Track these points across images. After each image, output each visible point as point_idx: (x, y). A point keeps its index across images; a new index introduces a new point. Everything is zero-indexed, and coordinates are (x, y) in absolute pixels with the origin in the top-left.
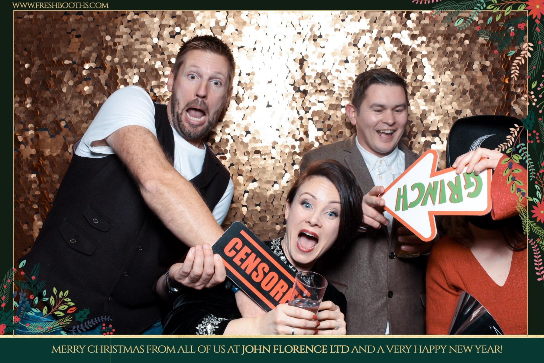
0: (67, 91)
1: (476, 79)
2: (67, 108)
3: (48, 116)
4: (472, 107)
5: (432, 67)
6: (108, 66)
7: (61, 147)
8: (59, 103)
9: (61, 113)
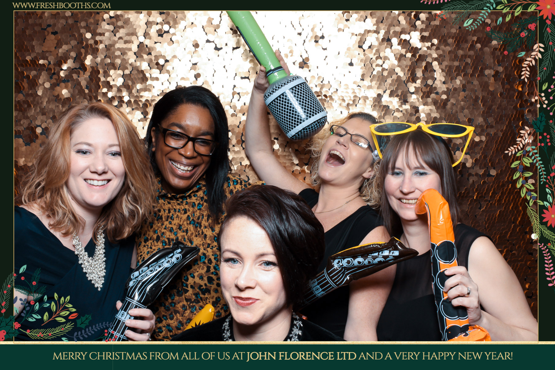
0: (43, 94)
1: (488, 86)
2: (44, 112)
3: (22, 122)
4: (485, 115)
5: (442, 72)
6: (88, 66)
8: (33, 107)
9: (37, 119)
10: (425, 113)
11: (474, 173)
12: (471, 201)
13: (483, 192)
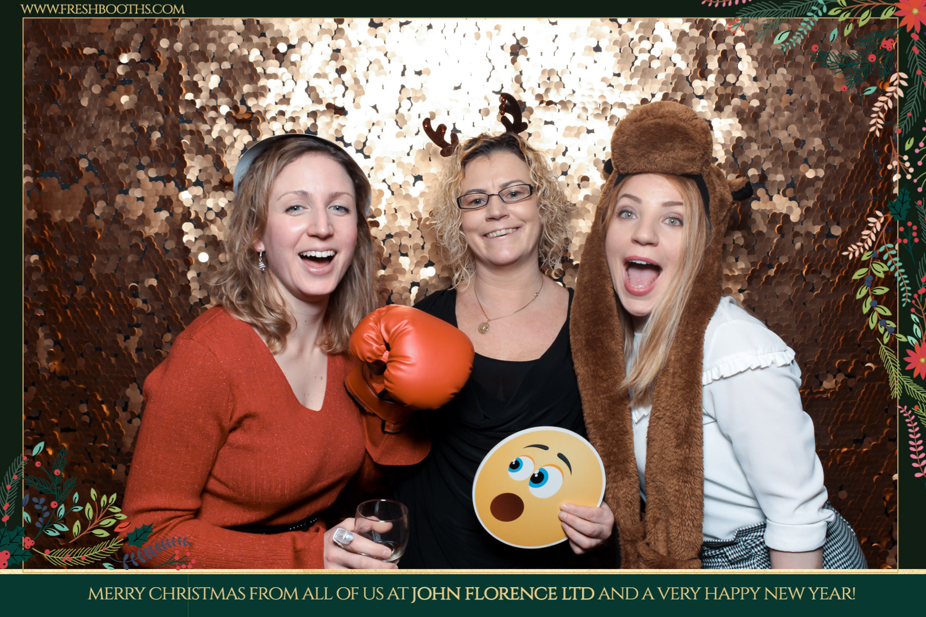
0: (88, 105)
1: (832, 84)
2: (91, 135)
3: (56, 151)
4: (825, 133)
5: (753, 60)
6: (163, 57)
7: (81, 207)
8: (75, 125)
9: (80, 145)
10: (722, 131)
11: (802, 232)
12: (797, 278)
13: (818, 264)
